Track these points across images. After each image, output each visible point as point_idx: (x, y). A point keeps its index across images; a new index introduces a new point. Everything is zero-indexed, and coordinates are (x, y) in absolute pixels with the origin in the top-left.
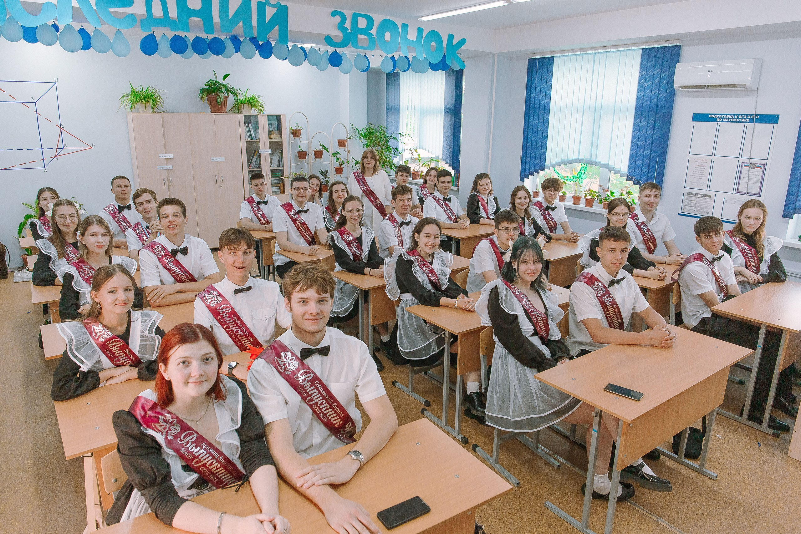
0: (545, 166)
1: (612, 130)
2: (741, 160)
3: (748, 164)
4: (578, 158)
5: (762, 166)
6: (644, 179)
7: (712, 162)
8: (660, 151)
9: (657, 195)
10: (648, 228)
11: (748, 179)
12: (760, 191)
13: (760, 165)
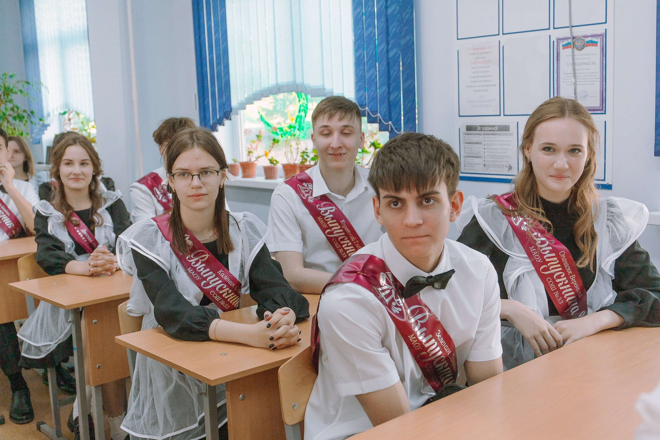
0: (231, 109)
1: (320, 14)
2: (555, 34)
3: (570, 41)
4: (277, 84)
5: (598, 40)
6: (384, 108)
7: (501, 49)
8: (403, 42)
9: (346, 126)
10: (338, 210)
11: (575, 76)
12: (603, 100)
13: (594, 39)
